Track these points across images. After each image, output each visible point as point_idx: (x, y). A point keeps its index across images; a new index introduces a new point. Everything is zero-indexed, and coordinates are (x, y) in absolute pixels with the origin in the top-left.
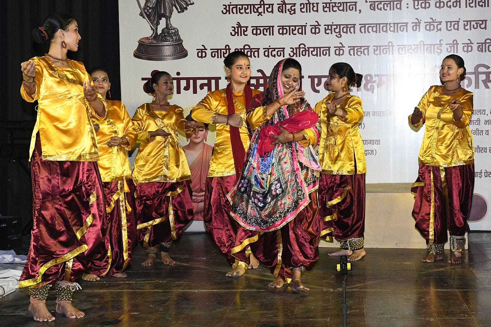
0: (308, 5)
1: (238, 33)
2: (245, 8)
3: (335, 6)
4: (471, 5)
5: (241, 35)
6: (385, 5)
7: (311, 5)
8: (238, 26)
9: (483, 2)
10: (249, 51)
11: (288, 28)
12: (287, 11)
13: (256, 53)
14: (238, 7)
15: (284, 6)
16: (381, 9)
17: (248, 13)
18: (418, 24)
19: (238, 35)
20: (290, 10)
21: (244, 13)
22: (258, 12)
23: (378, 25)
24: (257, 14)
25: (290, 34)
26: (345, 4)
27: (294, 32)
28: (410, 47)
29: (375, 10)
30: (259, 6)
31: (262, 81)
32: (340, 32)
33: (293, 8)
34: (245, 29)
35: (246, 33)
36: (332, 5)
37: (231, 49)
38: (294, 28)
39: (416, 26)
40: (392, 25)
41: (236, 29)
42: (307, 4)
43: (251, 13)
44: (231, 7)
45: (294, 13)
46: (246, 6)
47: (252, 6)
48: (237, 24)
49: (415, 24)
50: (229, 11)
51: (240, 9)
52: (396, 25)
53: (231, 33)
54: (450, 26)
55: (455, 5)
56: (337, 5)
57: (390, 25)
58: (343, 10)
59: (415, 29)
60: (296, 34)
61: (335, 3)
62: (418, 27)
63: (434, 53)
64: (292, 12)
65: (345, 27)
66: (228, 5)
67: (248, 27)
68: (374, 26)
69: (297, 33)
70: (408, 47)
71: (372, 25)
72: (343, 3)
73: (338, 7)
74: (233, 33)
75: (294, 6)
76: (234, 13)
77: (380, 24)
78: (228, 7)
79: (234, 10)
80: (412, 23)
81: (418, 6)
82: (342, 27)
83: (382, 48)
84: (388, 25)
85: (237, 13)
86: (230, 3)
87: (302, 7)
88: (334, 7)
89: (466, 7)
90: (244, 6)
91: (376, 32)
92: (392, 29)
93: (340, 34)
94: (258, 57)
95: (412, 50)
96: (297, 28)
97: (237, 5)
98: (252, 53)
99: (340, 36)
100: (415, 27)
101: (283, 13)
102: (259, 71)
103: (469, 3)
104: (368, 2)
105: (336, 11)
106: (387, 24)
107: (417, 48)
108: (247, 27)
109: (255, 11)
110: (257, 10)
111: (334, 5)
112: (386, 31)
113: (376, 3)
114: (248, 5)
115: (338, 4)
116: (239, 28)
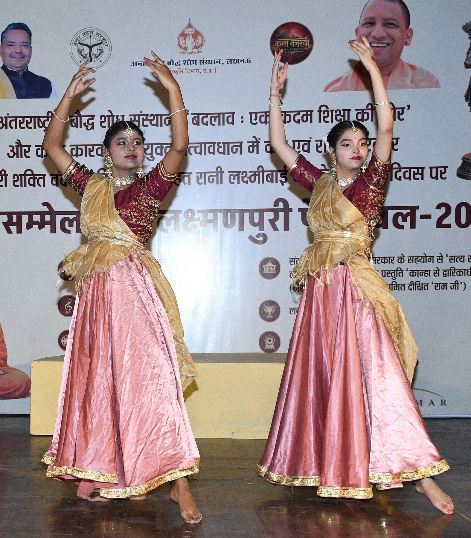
0: (111, 118)
1: (17, 154)
2: (27, 121)
3: (147, 119)
4: (326, 119)
5: (21, 157)
6: (213, 119)
7: (115, 118)
8: (17, 145)
9: (342, 116)
10: (32, 178)
11: (83, 148)
12: (83, 125)
13: (41, 181)
14: (18, 119)
15: (79, 118)
16: (206, 124)
17: (31, 128)
18: (255, 144)
19: (18, 157)
20: (87, 124)
21: (26, 127)
22: (45, 127)
23: (203, 145)
24: (44, 129)
25: (86, 156)
26: (159, 117)
27: (92, 154)
28: (244, 174)
29: (199, 125)
30: (46, 119)
31: (48, 218)
32: (152, 153)
33: (90, 122)
34: (27, 148)
35: (28, 154)
36: (143, 118)
37: (7, 175)
38: (91, 147)
39: (253, 146)
40: (221, 145)
41: (15, 148)
42: (108, 116)
43: (35, 128)
44: (9, 120)
45: (92, 128)
46: (29, 119)
47: (37, 119)
48: (16, 143)
49: (251, 144)
50: (6, 125)
51: (20, 123)
52: (226, 145)
53: (8, 154)
54: (297, 147)
55: (305, 119)
56: (149, 118)
57: (218, 145)
58: (157, 125)
59: (251, 150)
60: (93, 156)
61: (147, 115)
62: (255, 148)
63: (277, 182)
64: (90, 127)
65: (159, 147)
66: (5, 117)
67: (31, 146)
68: (198, 146)
69: (96, 155)
70: (242, 174)
71: (195, 145)
72: (157, 115)
73: (151, 121)
74: (11, 154)
75: (92, 119)
76: (12, 128)
77: (205, 144)
78: (4, 119)
79: (13, 123)
80: (248, 142)
81: (256, 119)
82: (155, 147)
83: (208, 175)
84: (216, 145)
85: (16, 128)
86: (8, 114)
87: (103, 119)
88: (145, 120)
89: (320, 122)
90: (26, 119)
91: (200, 153)
92: (221, 150)
93: (152, 156)
94: (44, 186)
95: (248, 178)
96: (96, 147)
97: (16, 118)
98: (36, 180)
99: (152, 159)
100: (251, 148)
101: (77, 128)
102: (44, 204)
103: (324, 117)
104: (190, 114)
105: (147, 126)
106: (214, 143)
107: (255, 175)
108: (29, 147)
109: (41, 125)
110: (43, 123)
111: (145, 118)
112: (214, 153)
113: (201, 116)
114: (31, 117)
115: (150, 116)
116: (19, 148)
